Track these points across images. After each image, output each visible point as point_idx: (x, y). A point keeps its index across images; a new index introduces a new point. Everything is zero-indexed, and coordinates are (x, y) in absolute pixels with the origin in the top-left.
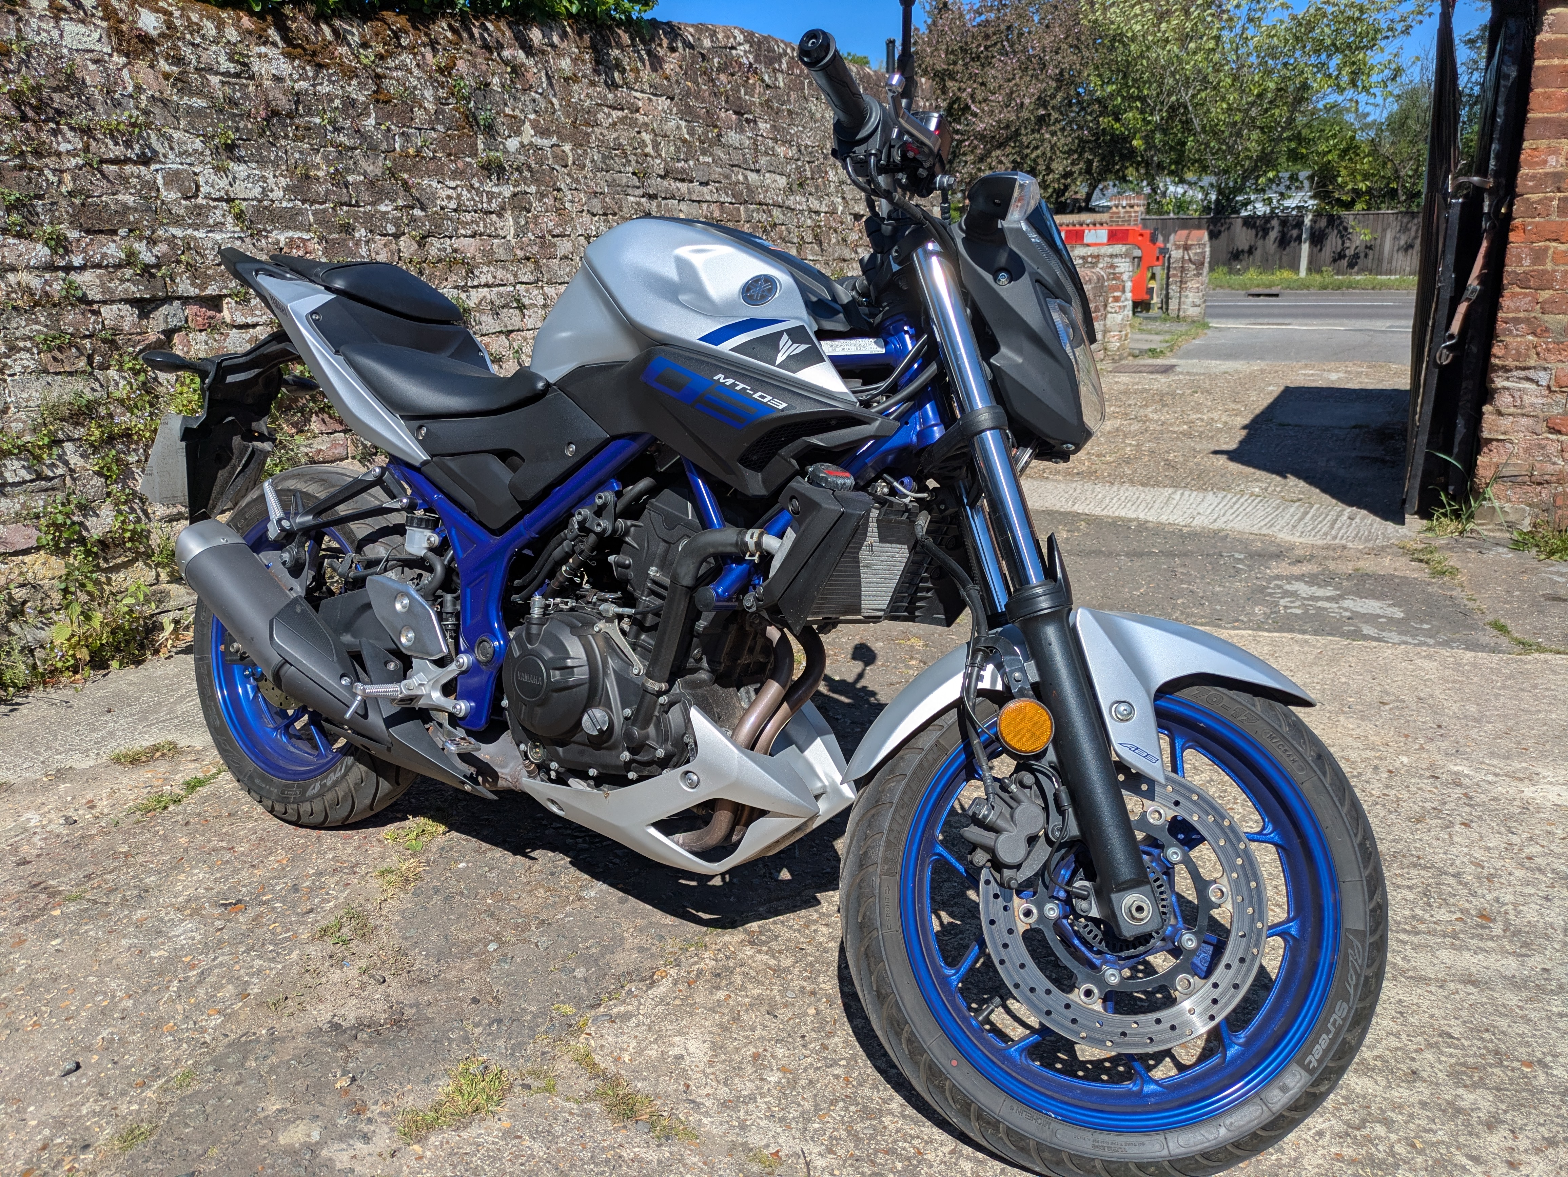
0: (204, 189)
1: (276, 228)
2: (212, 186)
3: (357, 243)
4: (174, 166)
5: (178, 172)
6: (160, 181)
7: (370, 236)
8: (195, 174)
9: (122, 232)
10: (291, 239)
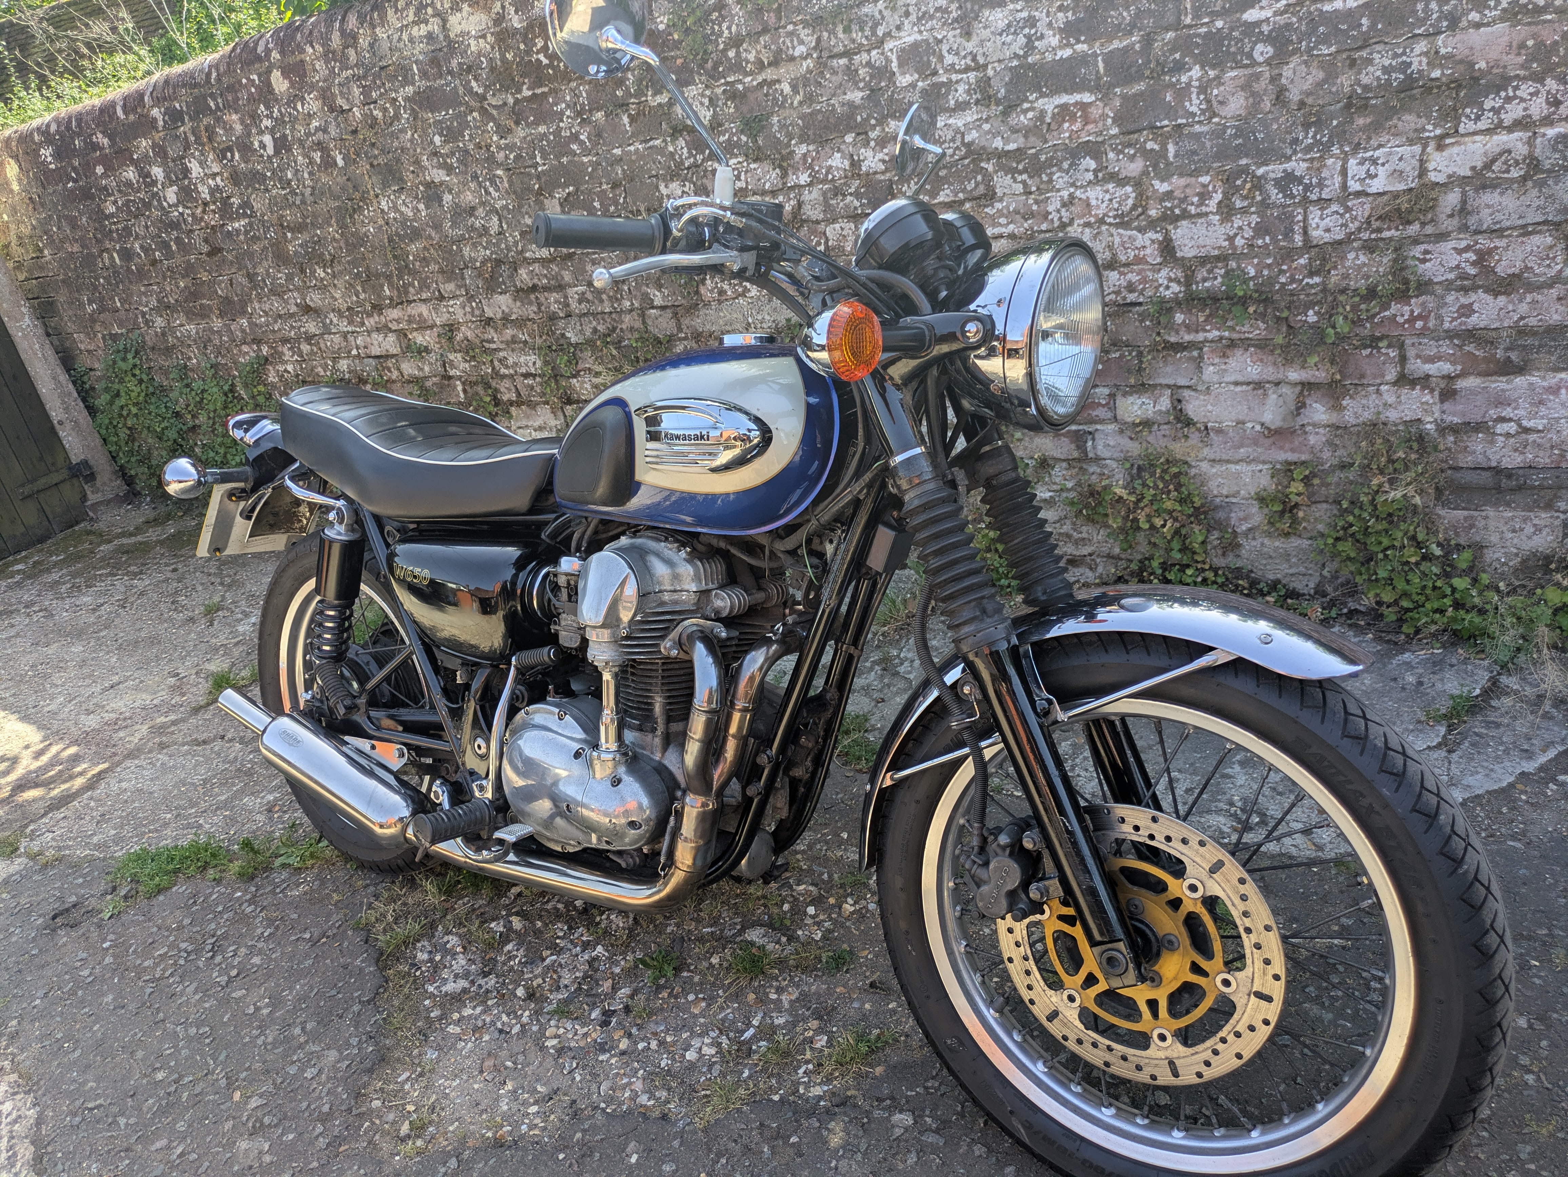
0: (949, 59)
1: (1043, 95)
2: (957, 54)
3: (1183, 93)
4: (910, 40)
5: (915, 45)
6: (894, 65)
7: (1212, 73)
8: (940, 42)
9: (849, 138)
10: (1064, 107)
